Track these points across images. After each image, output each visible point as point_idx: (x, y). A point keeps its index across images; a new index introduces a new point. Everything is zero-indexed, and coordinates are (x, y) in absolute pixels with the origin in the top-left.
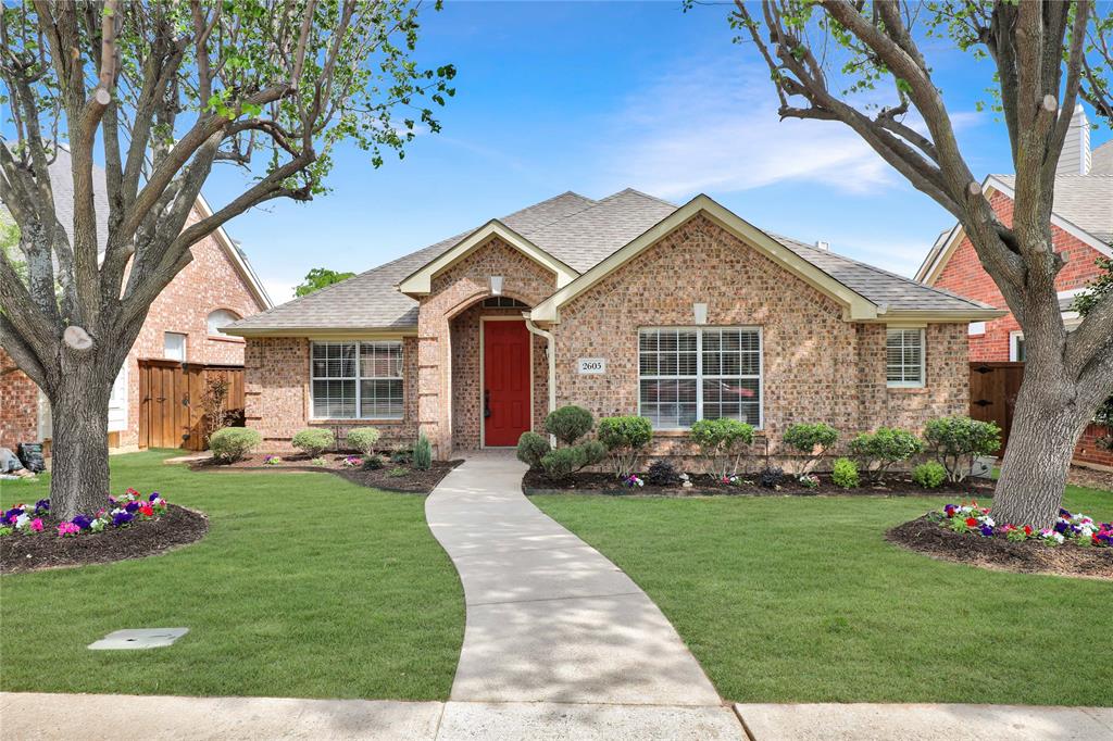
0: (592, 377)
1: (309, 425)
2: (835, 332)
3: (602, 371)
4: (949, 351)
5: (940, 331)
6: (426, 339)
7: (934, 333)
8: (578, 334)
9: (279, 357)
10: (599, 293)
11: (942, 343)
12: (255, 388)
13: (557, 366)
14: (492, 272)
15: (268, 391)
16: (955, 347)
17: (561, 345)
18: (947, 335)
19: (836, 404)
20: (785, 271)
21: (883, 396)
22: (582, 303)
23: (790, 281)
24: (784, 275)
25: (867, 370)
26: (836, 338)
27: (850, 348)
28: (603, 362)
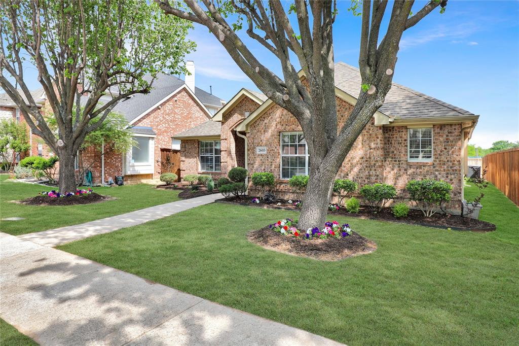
0: (261, 155)
1: (199, 173)
2: (371, 132)
3: (265, 152)
4: (447, 140)
5: (441, 129)
6: (223, 139)
7: (437, 130)
8: (256, 136)
9: (190, 147)
10: (264, 118)
11: (442, 136)
12: (183, 159)
13: (248, 150)
14: (246, 110)
15: (187, 159)
16: (451, 138)
17: (250, 141)
18: (446, 131)
19: (370, 170)
20: (345, 102)
21: (405, 166)
22: (257, 123)
23: (347, 106)
24: (344, 104)
25: (395, 152)
26: (370, 135)
27: (378, 140)
28: (266, 148)
